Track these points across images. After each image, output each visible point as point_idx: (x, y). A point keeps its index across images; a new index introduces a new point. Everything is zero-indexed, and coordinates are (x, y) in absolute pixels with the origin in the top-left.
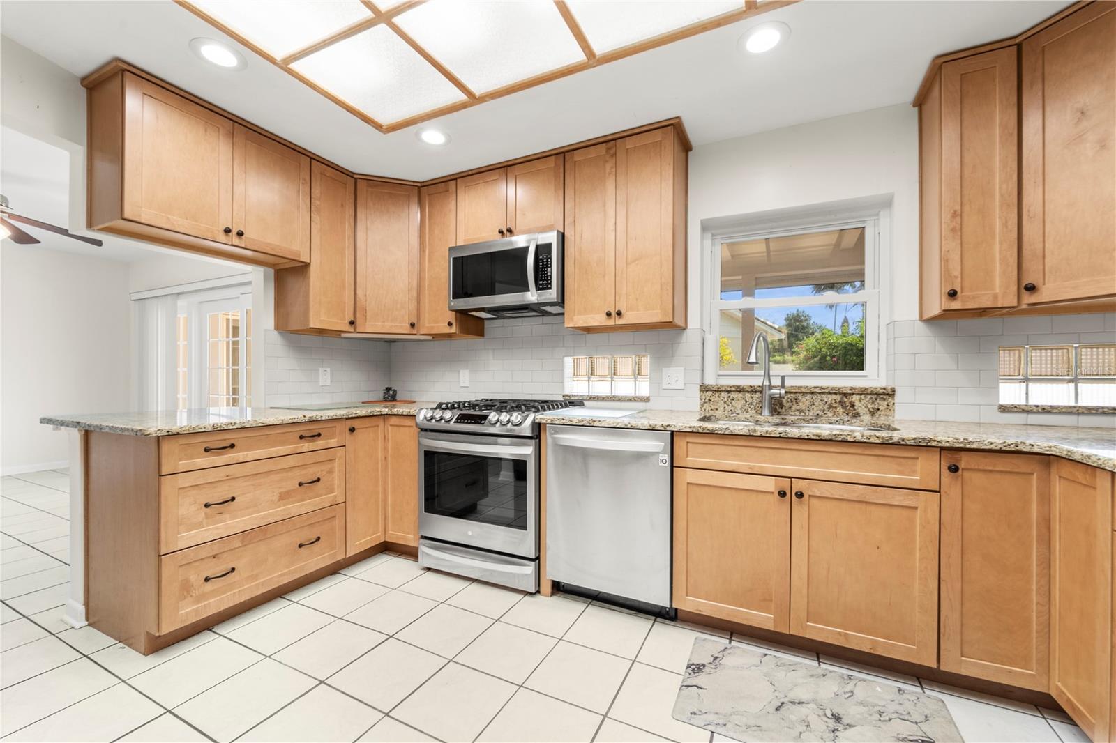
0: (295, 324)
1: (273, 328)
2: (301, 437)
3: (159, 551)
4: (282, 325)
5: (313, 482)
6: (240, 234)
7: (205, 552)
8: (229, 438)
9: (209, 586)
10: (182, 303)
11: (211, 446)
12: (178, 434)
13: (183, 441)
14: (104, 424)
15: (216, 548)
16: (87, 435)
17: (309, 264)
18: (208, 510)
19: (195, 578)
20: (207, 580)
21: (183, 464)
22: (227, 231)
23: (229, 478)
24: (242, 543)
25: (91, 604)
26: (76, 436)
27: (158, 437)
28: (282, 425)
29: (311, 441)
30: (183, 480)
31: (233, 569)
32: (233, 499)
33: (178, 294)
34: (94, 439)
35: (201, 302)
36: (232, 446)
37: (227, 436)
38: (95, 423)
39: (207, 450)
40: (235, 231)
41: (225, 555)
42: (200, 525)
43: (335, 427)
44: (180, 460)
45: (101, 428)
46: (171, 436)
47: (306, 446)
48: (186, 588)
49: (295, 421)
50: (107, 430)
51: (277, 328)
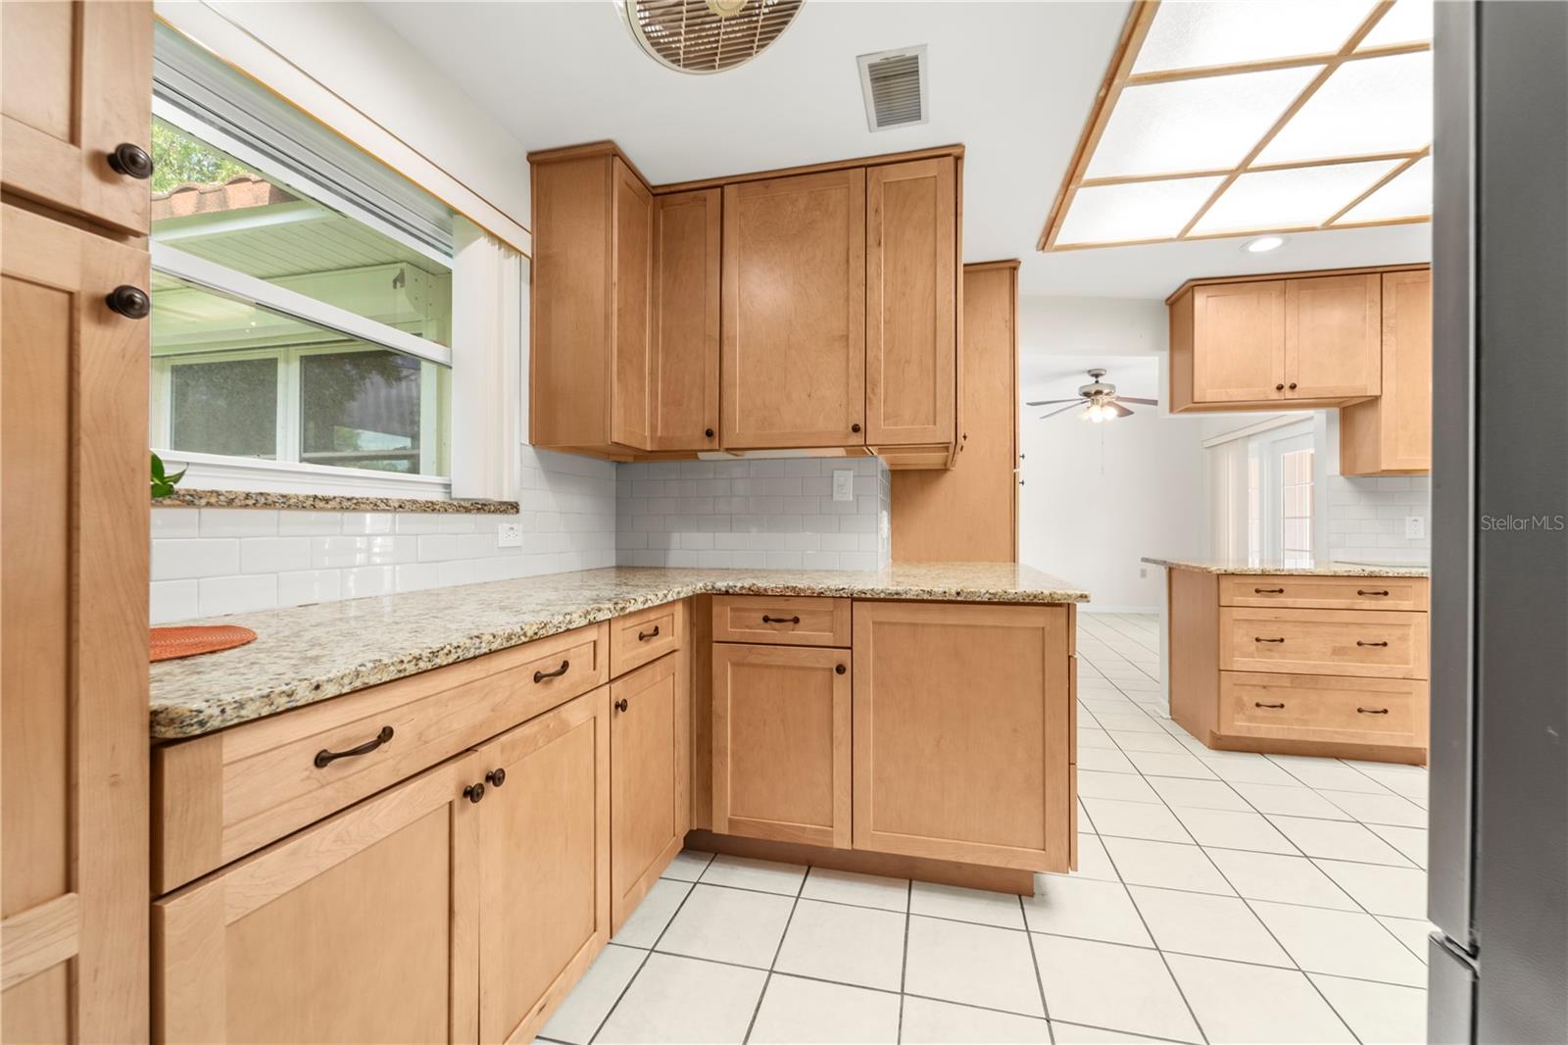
0: (1364, 466)
1: (1338, 473)
2: (1360, 593)
3: (1219, 666)
4: (1348, 470)
5: (1377, 645)
6: (1293, 387)
7: (1256, 680)
8: (1278, 583)
9: (1259, 712)
10: (1253, 445)
11: (1260, 588)
12: (1233, 574)
13: (1237, 580)
14: (1182, 563)
15: (1266, 680)
16: (1170, 570)
17: (1380, 396)
18: (1258, 644)
19: (1249, 700)
20: (1258, 705)
21: (1238, 600)
22: (1280, 388)
23: (1277, 620)
24: (1292, 683)
25: (1174, 702)
26: (1163, 571)
27: (1218, 575)
28: (1335, 576)
29: (1371, 599)
30: (1237, 613)
31: (1282, 706)
32: (1282, 640)
33: (1249, 436)
34: (1175, 574)
35: (1275, 442)
36: (1281, 591)
37: (1276, 581)
38: (1176, 562)
39: (1257, 591)
40: (1287, 387)
41: (1274, 689)
42: (1251, 655)
43: (1411, 587)
44: (1236, 596)
45: (1179, 566)
46: (1227, 574)
47: (1366, 603)
48: (1240, 705)
49: (1351, 574)
50: (1183, 568)
51: (1343, 473)
